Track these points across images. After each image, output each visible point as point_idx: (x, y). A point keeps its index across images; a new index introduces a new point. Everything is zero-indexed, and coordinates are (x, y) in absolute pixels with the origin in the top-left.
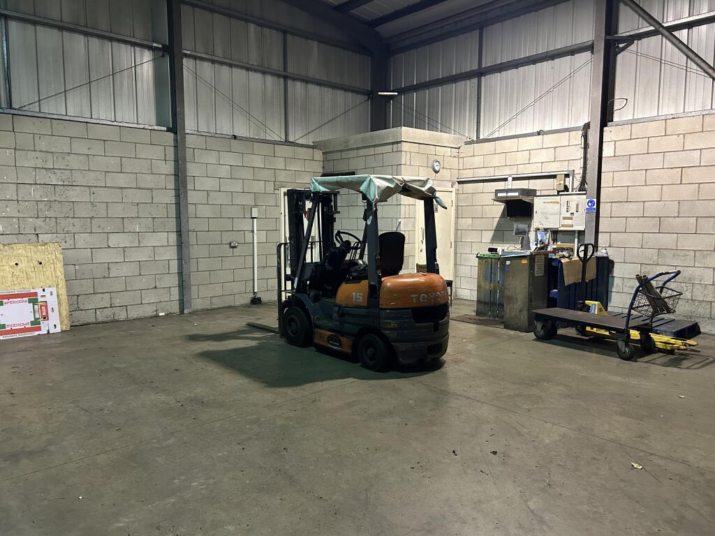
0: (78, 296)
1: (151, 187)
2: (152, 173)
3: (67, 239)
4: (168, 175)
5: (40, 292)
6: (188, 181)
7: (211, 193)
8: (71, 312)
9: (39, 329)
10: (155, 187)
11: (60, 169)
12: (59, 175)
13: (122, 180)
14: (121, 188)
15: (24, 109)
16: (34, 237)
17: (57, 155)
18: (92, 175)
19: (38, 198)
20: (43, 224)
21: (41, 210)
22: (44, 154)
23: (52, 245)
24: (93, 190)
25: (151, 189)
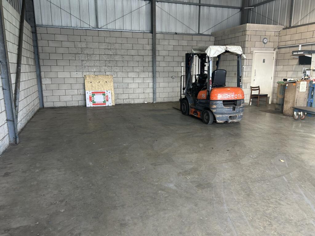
0: (118, 94)
1: (143, 55)
2: (143, 50)
3: (115, 74)
4: (149, 50)
5: (106, 92)
6: (156, 52)
7: (165, 57)
8: (115, 100)
9: (105, 104)
10: (144, 55)
11: (112, 49)
12: (112, 51)
13: (133, 52)
14: (133, 55)
15: (102, 28)
16: (104, 73)
17: (112, 44)
18: (123, 51)
19: (106, 59)
20: (107, 69)
21: (107, 63)
22: (107, 44)
23: (110, 76)
24: (123, 56)
25: (143, 56)
